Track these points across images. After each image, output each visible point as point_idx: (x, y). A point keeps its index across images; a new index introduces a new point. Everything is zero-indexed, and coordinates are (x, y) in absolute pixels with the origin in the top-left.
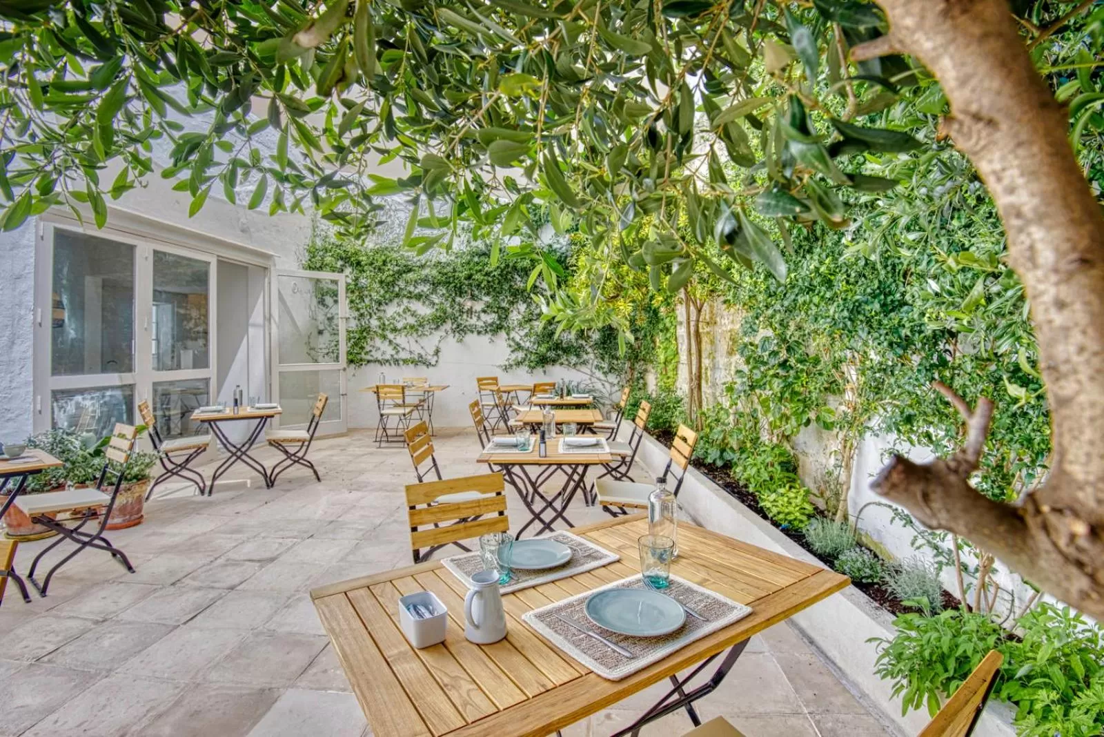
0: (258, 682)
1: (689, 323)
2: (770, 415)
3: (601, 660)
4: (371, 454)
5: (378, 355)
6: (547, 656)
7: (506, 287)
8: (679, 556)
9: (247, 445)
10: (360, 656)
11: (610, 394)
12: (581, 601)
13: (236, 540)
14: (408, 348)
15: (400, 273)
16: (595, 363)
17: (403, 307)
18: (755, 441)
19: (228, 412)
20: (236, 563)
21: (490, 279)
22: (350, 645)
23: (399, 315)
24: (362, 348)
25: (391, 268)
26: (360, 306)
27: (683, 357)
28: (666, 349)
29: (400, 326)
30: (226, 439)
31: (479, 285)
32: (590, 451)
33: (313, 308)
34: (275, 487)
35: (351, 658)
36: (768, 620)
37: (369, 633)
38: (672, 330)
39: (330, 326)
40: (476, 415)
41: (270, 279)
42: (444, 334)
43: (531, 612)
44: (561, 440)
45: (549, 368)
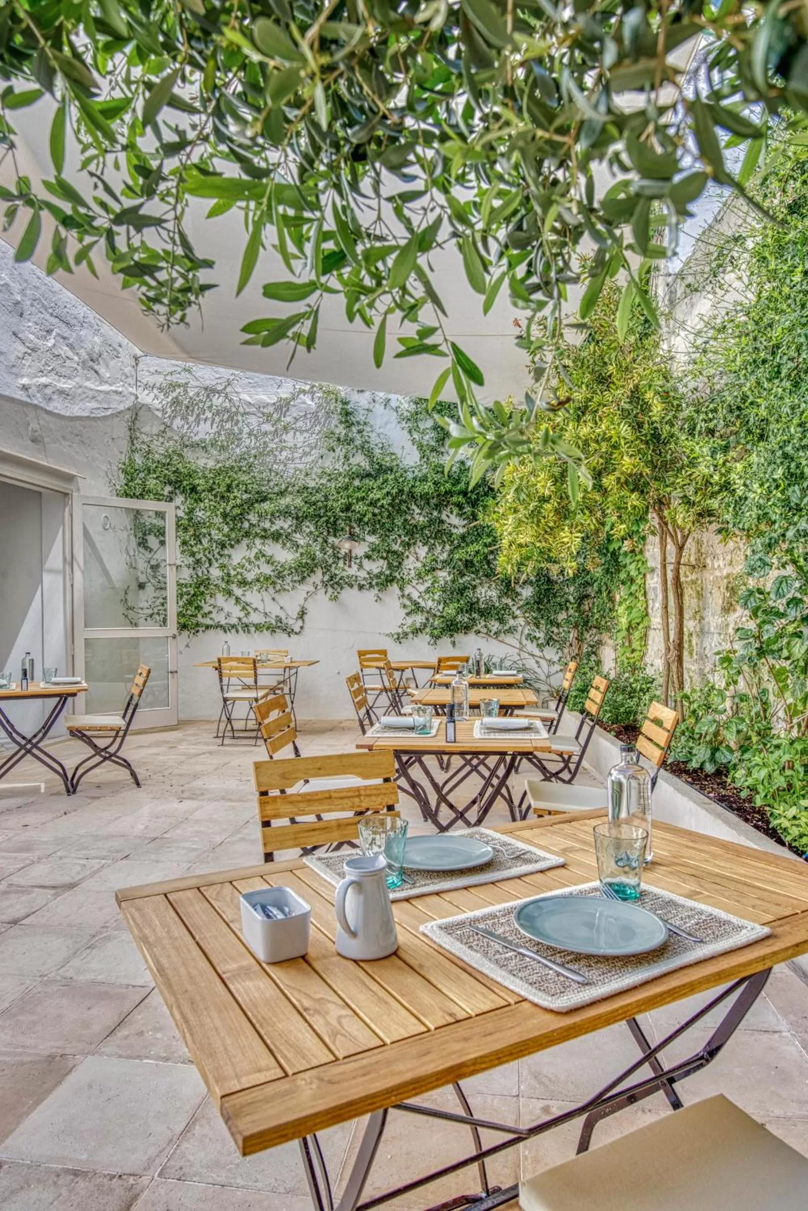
0: (46, 1047)
1: (664, 567)
2: (787, 694)
3: (539, 984)
4: (211, 753)
5: (220, 618)
6: (458, 978)
7: (399, 521)
8: (653, 863)
9: (41, 735)
10: (182, 970)
11: (548, 677)
12: (508, 912)
13: (23, 860)
14: (261, 608)
15: (251, 503)
16: (526, 632)
17: (255, 551)
18: (764, 734)
19: (14, 688)
20: (22, 890)
21: (377, 511)
22: (169, 957)
23: (250, 562)
24: (199, 608)
25: (239, 496)
26: (195, 549)
27: (656, 620)
28: (630, 608)
29: (250, 577)
30: (12, 726)
31: (360, 520)
32: (519, 736)
33: (132, 553)
34: (78, 794)
35: (169, 972)
36: (797, 945)
37: (198, 943)
38: (639, 581)
39: (154, 577)
40: (356, 693)
41: (71, 509)
42: (312, 589)
43: (434, 923)
44: (478, 723)
45: (459, 637)
